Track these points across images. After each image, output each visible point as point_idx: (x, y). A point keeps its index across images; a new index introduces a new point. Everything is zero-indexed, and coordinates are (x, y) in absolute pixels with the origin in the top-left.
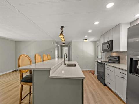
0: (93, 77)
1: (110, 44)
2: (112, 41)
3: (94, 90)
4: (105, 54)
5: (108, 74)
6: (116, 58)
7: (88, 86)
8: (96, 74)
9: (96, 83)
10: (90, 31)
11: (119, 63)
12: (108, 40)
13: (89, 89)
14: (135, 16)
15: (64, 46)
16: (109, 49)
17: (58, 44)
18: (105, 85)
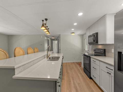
0: (79, 69)
1: (95, 36)
2: (97, 34)
3: (79, 84)
4: (91, 46)
5: (93, 67)
6: (102, 51)
7: (73, 79)
8: (83, 66)
9: (82, 76)
10: (75, 24)
11: (105, 56)
12: (94, 33)
13: (74, 83)
14: (121, 4)
15: (54, 40)
16: (94, 41)
17: (48, 38)
18: (91, 78)
